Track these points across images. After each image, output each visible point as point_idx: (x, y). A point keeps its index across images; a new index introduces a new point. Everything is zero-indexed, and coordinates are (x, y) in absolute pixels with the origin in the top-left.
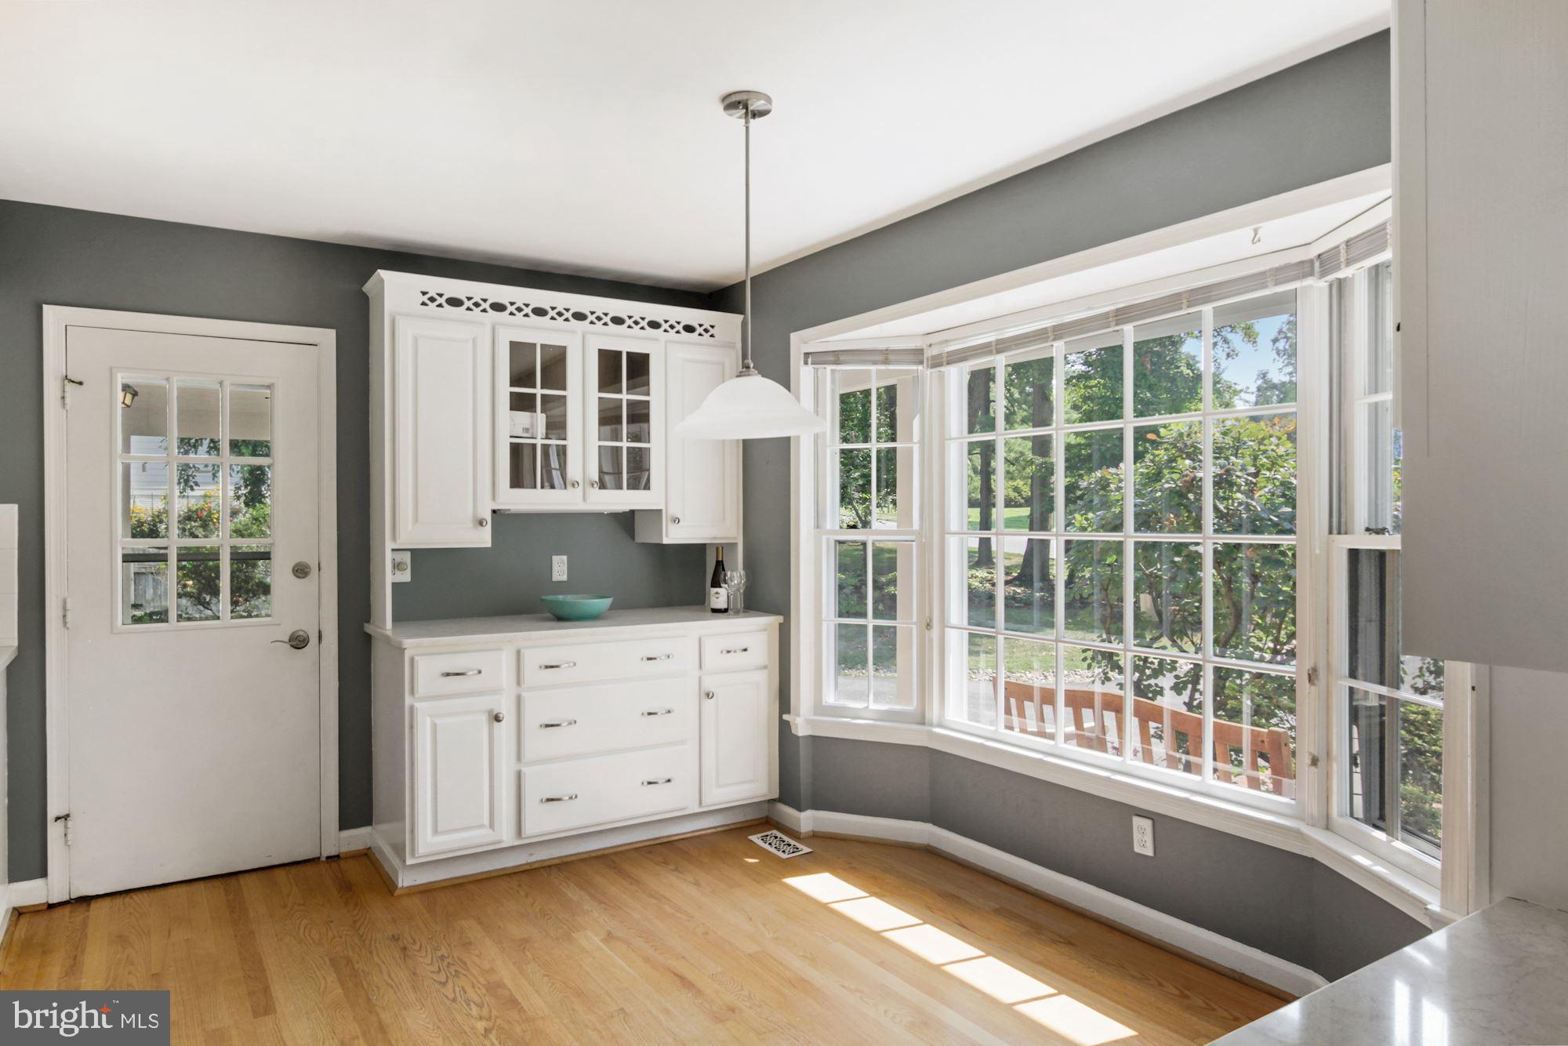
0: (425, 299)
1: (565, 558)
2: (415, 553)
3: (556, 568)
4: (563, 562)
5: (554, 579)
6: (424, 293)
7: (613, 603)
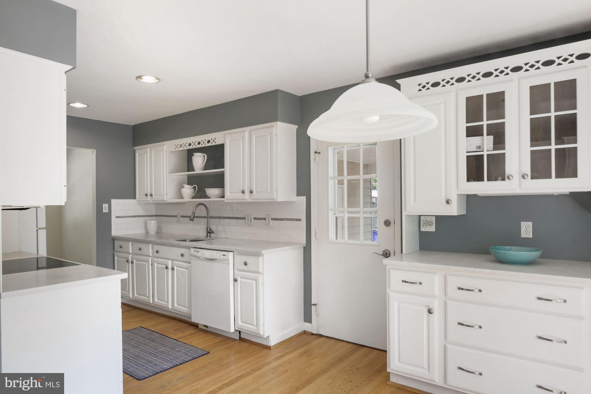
0: (420, 87)
1: (530, 224)
2: (437, 217)
3: (523, 229)
4: (529, 226)
5: (522, 236)
6: (419, 85)
7: (542, 254)
